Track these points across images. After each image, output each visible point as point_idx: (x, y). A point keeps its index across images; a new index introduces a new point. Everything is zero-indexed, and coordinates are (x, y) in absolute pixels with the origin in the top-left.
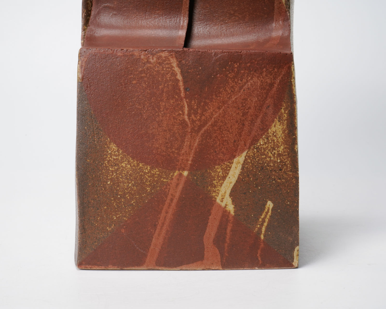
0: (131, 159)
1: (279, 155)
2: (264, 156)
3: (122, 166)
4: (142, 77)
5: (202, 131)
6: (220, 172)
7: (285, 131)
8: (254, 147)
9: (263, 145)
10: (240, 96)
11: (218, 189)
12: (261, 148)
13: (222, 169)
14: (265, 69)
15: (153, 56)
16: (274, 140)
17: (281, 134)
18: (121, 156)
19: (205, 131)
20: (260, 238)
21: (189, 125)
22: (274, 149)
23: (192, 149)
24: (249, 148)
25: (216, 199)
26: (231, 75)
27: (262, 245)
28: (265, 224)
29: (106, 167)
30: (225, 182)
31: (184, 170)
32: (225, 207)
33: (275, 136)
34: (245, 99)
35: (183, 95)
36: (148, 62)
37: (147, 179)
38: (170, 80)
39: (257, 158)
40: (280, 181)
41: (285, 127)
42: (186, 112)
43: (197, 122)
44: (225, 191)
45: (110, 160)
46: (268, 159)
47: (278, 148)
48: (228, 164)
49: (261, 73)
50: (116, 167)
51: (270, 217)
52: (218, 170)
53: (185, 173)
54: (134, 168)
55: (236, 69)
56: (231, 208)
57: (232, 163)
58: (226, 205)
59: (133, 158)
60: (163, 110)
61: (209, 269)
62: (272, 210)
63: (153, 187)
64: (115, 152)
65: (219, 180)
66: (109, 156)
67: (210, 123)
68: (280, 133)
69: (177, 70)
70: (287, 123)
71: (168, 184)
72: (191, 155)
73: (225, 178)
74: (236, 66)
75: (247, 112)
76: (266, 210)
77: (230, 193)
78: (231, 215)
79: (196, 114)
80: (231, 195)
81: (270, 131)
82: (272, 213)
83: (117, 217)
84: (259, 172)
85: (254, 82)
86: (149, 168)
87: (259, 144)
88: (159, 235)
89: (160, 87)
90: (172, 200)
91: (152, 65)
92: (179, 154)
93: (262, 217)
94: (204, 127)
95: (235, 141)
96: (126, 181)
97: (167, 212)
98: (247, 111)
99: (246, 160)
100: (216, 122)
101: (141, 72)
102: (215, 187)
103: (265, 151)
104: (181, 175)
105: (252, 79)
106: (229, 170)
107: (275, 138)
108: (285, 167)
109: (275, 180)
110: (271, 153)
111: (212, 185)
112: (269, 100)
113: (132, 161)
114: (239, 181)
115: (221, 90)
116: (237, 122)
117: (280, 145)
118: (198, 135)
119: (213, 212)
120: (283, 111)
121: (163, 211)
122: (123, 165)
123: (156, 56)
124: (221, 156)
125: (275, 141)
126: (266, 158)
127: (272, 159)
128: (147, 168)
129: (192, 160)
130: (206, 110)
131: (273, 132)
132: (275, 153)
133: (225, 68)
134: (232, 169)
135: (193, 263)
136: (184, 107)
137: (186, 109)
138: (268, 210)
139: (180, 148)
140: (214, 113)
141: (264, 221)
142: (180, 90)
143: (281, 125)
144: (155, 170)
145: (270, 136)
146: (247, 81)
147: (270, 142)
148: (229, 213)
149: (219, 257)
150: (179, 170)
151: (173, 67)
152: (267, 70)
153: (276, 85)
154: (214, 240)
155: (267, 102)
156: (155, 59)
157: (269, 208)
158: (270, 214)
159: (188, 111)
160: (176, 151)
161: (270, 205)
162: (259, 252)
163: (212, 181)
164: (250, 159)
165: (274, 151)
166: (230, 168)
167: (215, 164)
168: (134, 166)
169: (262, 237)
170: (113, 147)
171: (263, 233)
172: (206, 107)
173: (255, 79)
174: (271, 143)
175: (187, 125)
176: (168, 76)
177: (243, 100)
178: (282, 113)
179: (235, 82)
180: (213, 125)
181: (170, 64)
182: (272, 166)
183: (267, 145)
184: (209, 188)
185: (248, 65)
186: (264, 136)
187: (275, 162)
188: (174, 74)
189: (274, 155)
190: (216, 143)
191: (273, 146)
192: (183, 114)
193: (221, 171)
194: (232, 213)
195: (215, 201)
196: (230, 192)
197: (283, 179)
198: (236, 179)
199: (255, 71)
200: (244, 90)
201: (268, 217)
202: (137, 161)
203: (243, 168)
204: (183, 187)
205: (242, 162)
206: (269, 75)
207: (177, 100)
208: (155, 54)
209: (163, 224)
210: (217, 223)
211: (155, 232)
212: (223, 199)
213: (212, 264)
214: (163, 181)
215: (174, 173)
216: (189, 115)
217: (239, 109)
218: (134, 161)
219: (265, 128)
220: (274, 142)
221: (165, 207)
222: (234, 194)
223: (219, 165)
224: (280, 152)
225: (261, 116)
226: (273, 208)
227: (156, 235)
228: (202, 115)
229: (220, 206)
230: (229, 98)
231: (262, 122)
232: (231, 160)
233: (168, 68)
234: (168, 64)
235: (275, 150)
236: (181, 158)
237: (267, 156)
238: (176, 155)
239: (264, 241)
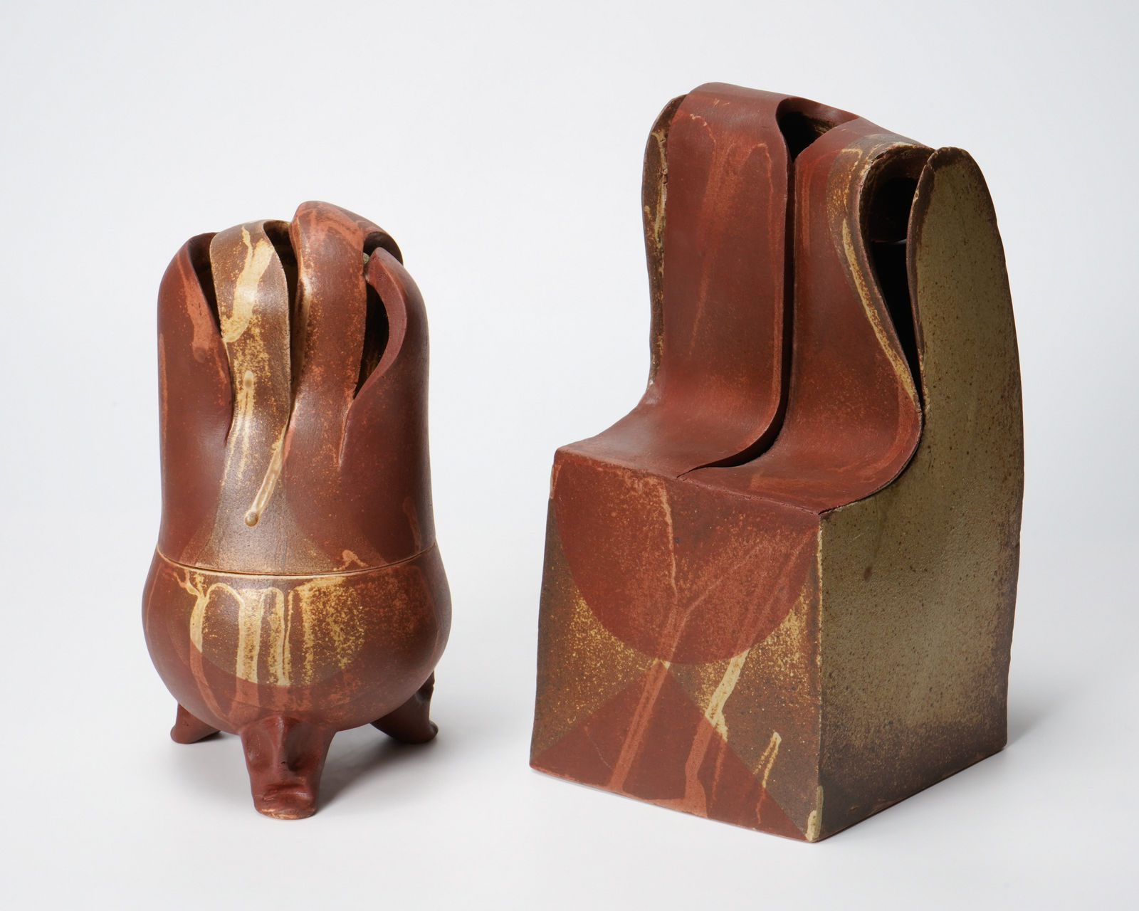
0: (602, 626)
1: (793, 666)
2: (772, 663)
3: (591, 635)
4: (624, 510)
5: (692, 608)
6: (711, 673)
7: (803, 630)
8: (759, 646)
9: (771, 645)
10: (745, 565)
11: (708, 697)
12: (769, 649)
13: (714, 669)
14: (779, 531)
15: (639, 481)
16: (787, 642)
17: (798, 635)
18: (591, 619)
19: (696, 608)
20: (761, 786)
21: (676, 594)
22: (786, 655)
23: (677, 631)
24: (752, 646)
25: (704, 712)
26: (734, 530)
27: (763, 797)
28: (770, 766)
29: (573, 631)
30: (718, 690)
31: (665, 659)
32: (716, 727)
33: (789, 636)
34: (751, 571)
35: (671, 547)
36: (634, 489)
37: (619, 663)
38: (657, 521)
39: (763, 663)
40: (792, 705)
41: (803, 624)
42: (674, 574)
43: (686, 593)
44: (716, 702)
45: (578, 622)
46: (777, 669)
47: (792, 654)
48: (723, 664)
49: (774, 536)
50: (584, 635)
51: (777, 756)
52: (710, 670)
53: (667, 665)
54: (605, 641)
55: (741, 523)
56: (723, 730)
57: (729, 663)
58: (717, 724)
59: (605, 627)
60: (645, 565)
61: (690, 813)
62: (780, 747)
63: (626, 676)
64: (584, 612)
65: (710, 685)
66: (577, 616)
67: (703, 598)
68: (795, 633)
69: (667, 508)
70: (807, 620)
71: (644, 675)
72: (677, 640)
73: (718, 684)
74: (742, 518)
75: (754, 592)
76: (771, 745)
77: (723, 709)
78: (724, 741)
79: (685, 580)
80: (724, 712)
81: (782, 626)
82: (779, 752)
83: (580, 707)
84: (764, 686)
85: (763, 547)
86: (622, 646)
87: (766, 643)
88: (629, 747)
89: (644, 528)
90: (648, 699)
91: (636, 494)
92: (660, 635)
93: (766, 754)
94: (694, 601)
95: (734, 632)
96: (594, 657)
97: (641, 716)
98: (753, 589)
99: (746, 663)
100: (710, 597)
101: (623, 502)
102: (704, 694)
103: (773, 655)
104: (660, 665)
105: (761, 542)
106: (724, 673)
107: (788, 639)
108: (800, 687)
109: (785, 702)
110: (782, 661)
111: (700, 689)
112: (783, 579)
113: (603, 630)
114: (735, 693)
115: (720, 550)
116: (738, 603)
117: (794, 651)
118: (685, 612)
119: (701, 730)
120: (802, 599)
121: (637, 713)
122: (593, 633)
123: (642, 481)
124: (714, 649)
125: (789, 643)
126: (773, 666)
127: (782, 669)
128: (620, 646)
129: (677, 647)
130: (698, 577)
131: (787, 628)
132: (786, 661)
133: (728, 519)
134: (727, 672)
135: (670, 798)
136: (672, 565)
137: (674, 569)
138: (774, 745)
139: (662, 625)
140: (709, 583)
141: (767, 761)
142: (667, 538)
143: (798, 621)
144: (630, 649)
145: (782, 634)
146: (755, 545)
147: (782, 643)
148: (721, 737)
149: (705, 799)
150: (659, 658)
151: (661, 502)
152: (782, 532)
153: (794, 558)
154: (699, 773)
155: (780, 581)
156: (641, 485)
157: (775, 742)
158: (776, 751)
159: (676, 573)
160: (657, 629)
161: (776, 738)
162: (759, 806)
163: (700, 684)
164: (753, 664)
165: (786, 659)
166: (726, 670)
167: (706, 660)
168: (605, 638)
169: (764, 784)
170: (583, 603)
171: (766, 778)
172: (700, 572)
173: (765, 543)
174: (782, 645)
175: (674, 594)
176: (655, 515)
177: (748, 571)
178: (800, 603)
179: (740, 543)
180: (706, 602)
181: (659, 497)
182: (782, 681)
183: (776, 647)
184: (696, 693)
185: (758, 520)
186: (773, 633)
187: (786, 675)
188: (662, 514)
189: (785, 664)
190: (709, 629)
191: (784, 650)
192: (670, 577)
193: (713, 672)
194: (725, 738)
195: (703, 715)
196: (723, 705)
197: (797, 703)
198: (733, 688)
199: (766, 532)
200: (750, 557)
201: (773, 756)
202: (609, 632)
203: (742, 675)
204: (663, 685)
205: (741, 666)
206: (784, 541)
207: (663, 554)
208: (641, 479)
209: (636, 732)
210: (704, 749)
211: (625, 740)
212: (713, 714)
213: (695, 807)
214: (638, 670)
215: (653, 661)
216: (677, 579)
217: (742, 584)
218: (605, 631)
219: (775, 621)
220: (787, 645)
221: (640, 707)
222: (728, 709)
223: (711, 662)
224: (795, 662)
225: (772, 600)
226: (781, 744)
227: (626, 746)
228: (693, 582)
229: (709, 724)
230: (730, 564)
231: (772, 609)
232: (728, 658)
233: (656, 503)
234: (656, 496)
235: (787, 657)
236: (663, 640)
237: (775, 663)
238: (656, 635)
239: (766, 792)
